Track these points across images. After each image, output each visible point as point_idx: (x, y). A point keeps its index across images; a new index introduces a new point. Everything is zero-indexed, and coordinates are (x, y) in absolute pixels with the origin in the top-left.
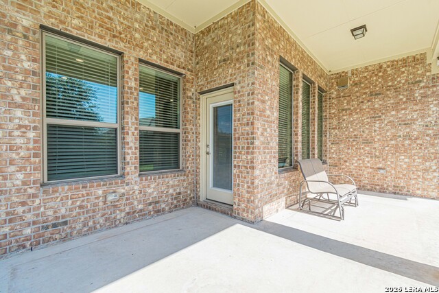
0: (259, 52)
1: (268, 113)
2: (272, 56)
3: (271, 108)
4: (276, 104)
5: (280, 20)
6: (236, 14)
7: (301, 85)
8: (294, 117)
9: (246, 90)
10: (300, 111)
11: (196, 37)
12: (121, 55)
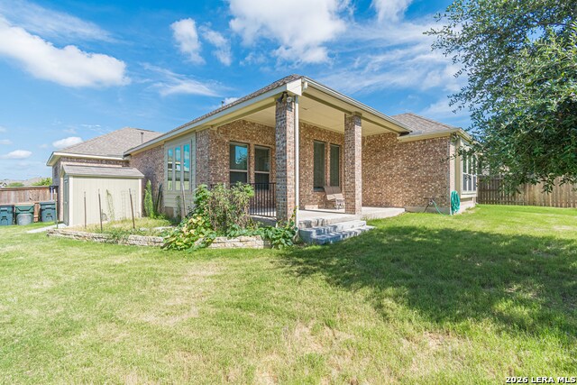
0: (302, 141)
2: (309, 141)
3: (309, 163)
5: (314, 124)
7: (329, 149)
8: (325, 166)
10: (329, 163)
12: (249, 144)
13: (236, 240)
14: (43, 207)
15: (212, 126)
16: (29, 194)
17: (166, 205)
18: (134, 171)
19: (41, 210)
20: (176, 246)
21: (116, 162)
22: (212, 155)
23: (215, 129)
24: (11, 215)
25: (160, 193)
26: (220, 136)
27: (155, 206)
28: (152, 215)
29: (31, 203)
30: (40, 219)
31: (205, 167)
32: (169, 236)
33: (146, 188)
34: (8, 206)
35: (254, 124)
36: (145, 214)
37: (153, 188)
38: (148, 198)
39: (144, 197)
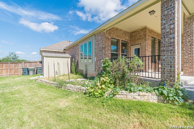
0: (147, 37)
1: (149, 49)
2: (150, 37)
3: (150, 48)
4: (151, 47)
5: (151, 28)
6: (142, 29)
7: (157, 42)
8: (155, 50)
9: (144, 45)
10: (157, 49)
11: (131, 33)
12: (119, 40)
13: (135, 94)
14: (37, 69)
15: (104, 30)
16: (33, 64)
17: (80, 69)
18: (67, 55)
19: (37, 70)
20: (94, 95)
21: (61, 53)
22: (104, 45)
23: (105, 31)
24: (27, 71)
25: (78, 64)
26: (107, 35)
27: (76, 69)
28: (74, 73)
29: (33, 67)
30: (36, 74)
31: (100, 51)
32: (89, 88)
33: (72, 62)
34: (26, 68)
35: (121, 30)
36: (72, 72)
37: (75, 61)
38: (73, 66)
39: (71, 65)
